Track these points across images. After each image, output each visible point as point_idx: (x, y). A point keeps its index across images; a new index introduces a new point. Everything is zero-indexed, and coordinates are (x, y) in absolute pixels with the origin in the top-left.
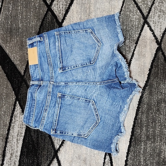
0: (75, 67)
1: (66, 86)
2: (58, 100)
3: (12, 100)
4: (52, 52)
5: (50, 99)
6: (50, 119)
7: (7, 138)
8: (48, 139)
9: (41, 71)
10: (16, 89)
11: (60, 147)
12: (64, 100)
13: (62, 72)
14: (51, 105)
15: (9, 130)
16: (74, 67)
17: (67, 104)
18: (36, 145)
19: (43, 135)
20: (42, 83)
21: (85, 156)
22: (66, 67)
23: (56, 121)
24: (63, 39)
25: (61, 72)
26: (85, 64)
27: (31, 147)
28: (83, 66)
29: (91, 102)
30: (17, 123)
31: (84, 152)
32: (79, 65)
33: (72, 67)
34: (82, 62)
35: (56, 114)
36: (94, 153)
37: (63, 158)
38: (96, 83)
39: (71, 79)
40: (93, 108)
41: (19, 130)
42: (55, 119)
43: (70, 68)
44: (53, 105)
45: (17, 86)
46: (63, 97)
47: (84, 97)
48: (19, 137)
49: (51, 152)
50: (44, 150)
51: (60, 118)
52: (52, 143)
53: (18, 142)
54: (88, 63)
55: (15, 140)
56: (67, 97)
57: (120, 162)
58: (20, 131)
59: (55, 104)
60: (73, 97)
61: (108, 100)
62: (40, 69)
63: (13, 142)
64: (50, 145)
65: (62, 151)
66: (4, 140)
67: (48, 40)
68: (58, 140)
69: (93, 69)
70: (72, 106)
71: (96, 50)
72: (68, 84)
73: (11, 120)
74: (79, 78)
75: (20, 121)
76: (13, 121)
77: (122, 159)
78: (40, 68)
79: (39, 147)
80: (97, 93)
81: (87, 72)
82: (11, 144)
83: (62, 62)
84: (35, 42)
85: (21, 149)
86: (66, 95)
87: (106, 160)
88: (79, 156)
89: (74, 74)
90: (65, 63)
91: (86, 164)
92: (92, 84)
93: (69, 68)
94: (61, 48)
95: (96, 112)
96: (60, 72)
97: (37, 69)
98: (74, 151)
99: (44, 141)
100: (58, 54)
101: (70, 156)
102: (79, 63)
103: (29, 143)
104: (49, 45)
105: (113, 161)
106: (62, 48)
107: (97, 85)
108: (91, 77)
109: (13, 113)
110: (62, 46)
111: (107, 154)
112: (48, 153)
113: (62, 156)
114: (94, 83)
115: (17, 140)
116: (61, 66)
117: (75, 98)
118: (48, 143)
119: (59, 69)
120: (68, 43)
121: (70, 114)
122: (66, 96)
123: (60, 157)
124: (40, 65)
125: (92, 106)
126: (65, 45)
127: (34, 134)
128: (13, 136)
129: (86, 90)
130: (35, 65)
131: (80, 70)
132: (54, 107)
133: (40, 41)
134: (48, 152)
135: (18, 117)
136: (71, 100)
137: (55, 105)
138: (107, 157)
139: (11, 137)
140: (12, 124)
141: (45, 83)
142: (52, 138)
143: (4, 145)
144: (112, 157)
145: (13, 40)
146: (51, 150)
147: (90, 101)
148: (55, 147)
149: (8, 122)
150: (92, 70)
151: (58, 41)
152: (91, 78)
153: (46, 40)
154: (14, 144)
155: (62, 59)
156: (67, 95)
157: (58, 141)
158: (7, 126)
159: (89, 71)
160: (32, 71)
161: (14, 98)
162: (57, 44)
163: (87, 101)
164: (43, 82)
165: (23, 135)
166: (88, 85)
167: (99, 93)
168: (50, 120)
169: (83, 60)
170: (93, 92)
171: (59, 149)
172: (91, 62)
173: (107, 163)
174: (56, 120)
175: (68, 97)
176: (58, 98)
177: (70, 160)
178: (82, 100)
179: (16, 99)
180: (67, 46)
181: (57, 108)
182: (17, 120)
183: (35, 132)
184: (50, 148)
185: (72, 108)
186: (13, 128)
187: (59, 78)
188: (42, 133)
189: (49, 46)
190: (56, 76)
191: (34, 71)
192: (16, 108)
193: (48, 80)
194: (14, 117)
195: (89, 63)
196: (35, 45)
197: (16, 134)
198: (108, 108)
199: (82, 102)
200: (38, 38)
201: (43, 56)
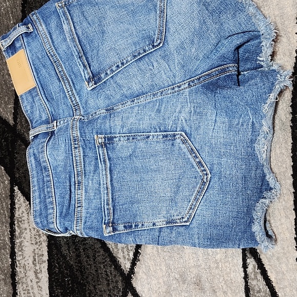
0: (120, 66)
1: (110, 114)
2: (101, 153)
3: (4, 187)
4: (61, 51)
5: (82, 155)
6: (94, 201)
7: (13, 275)
8: (102, 252)
9: (46, 100)
10: (7, 161)
11: (133, 264)
12: (114, 149)
13: (93, 87)
14: (87, 169)
15: (13, 255)
16: (118, 66)
17: (123, 156)
18: (78, 274)
19: (87, 246)
20: (55, 125)
21: (195, 271)
22: (99, 73)
23: (108, 204)
24: (76, 12)
25: (91, 88)
26: (142, 51)
27: (68, 281)
28: (139, 57)
29: (177, 137)
30: (27, 235)
31: (192, 263)
32: (129, 59)
33: (114, 68)
34: (134, 49)
35: (105, 186)
36: (216, 260)
37: (146, 290)
38: (179, 87)
39: (118, 97)
40: (185, 150)
41: (34, 250)
42: (106, 198)
43: (109, 72)
44: (92, 168)
45: (5, 151)
46: (109, 144)
47: (158, 130)
48: (37, 264)
49: (117, 282)
50: (98, 281)
51: (117, 194)
52: (114, 261)
53: (37, 278)
54: (147, 48)
55: (31, 274)
56: (120, 140)
57: (284, 265)
58: (36, 251)
59: (96, 164)
60: (132, 136)
61: (218, 119)
62: (43, 96)
63: (29, 280)
64: (111, 267)
65: (141, 274)
66: (9, 280)
67: (44, 26)
68: (125, 250)
69: (164, 58)
70: (136, 157)
71: (158, 12)
72: (115, 108)
73: (12, 232)
74: (136, 88)
75: (32, 229)
76: (17, 233)
77: (287, 258)
78: (42, 94)
79: (87, 277)
80: (187, 110)
81: (151, 67)
82: (25, 286)
83: (89, 64)
84: (17, 39)
85: (48, 293)
86: (115, 137)
87: (250, 269)
88: (181, 276)
89: (121, 82)
90: (95, 66)
91: (202, 289)
92: (169, 92)
93: (107, 74)
94: (77, 34)
95: (197, 157)
96: (89, 89)
97: (37, 98)
98: (168, 266)
99: (94, 260)
100: (74, 49)
101: (161, 281)
102: (126, 54)
103: (62, 273)
104: (48, 36)
105: (267, 267)
106: (80, 33)
107: (181, 92)
108: (164, 76)
109: (12, 216)
110: (77, 28)
111: (248, 255)
112: (111, 287)
113: (142, 285)
114: (173, 89)
115: (36, 273)
116: (88, 73)
117: (139, 138)
118: (103, 263)
119: (87, 83)
120: (89, 19)
121: (135, 177)
122: (117, 139)
123: (139, 289)
124: (41, 88)
125: (183, 146)
126: (85, 24)
127: (69, 251)
128: (24, 267)
129: (159, 111)
130: (30, 91)
131: (133, 70)
132: (95, 171)
133: (27, 34)
134: (108, 285)
135: (26, 222)
136: (129, 144)
137: (96, 166)
138: (248, 261)
139: (22, 270)
140: (17, 241)
141: (62, 122)
142: (111, 249)
143: (12, 292)
144: (261, 257)
146: (115, 276)
147: (174, 136)
148: (123, 267)
149: (7, 239)
150: (161, 61)
151: (67, 19)
152: (164, 78)
153: (40, 27)
154: (31, 284)
155: (87, 58)
156: (118, 135)
157: (126, 253)
158: (8, 247)
159: (155, 64)
160: (28, 108)
161: (6, 182)
162: (65, 27)
163: (169, 137)
164: (57, 123)
165: (46, 258)
166: (160, 98)
167: (192, 109)
168: (95, 203)
169: (135, 44)
170: (177, 110)
171: (132, 271)
172: (153, 42)
173: (253, 276)
174: (108, 200)
175: (122, 139)
176: (99, 149)
177: (164, 290)
178: (155, 137)
179: (10, 183)
180: (89, 24)
181: (104, 172)
182: (26, 229)
183: (68, 244)
184: (111, 274)
185: (138, 163)
186: (20, 249)
187: (91, 102)
188: (84, 244)
189: (49, 38)
190: (84, 101)
191: (32, 107)
192: (16, 201)
193: (69, 114)
194: (16, 222)
195: (151, 47)
196: (18, 45)
197: (31, 260)
198: (222, 140)
199: (157, 144)
200: (21, 27)
201: (41, 65)
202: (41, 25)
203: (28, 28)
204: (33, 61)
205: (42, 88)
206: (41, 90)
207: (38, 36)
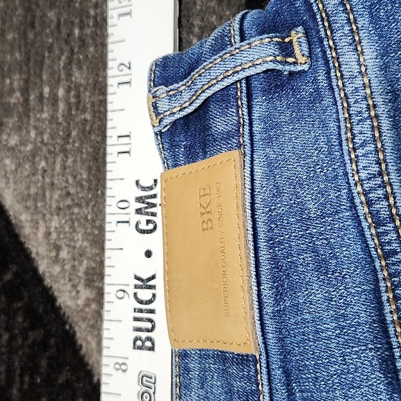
84: (224, 97)
124: (278, 373)
130: (222, 357)
133: (276, 82)
145: (46, 90)
153: (349, 58)
196: (220, 125)
200: (256, 41)
201: (308, 257)
202: (355, 45)
203: (286, 50)
204: (271, 220)
205: (287, 373)
206: (278, 385)
207: (328, 101)
